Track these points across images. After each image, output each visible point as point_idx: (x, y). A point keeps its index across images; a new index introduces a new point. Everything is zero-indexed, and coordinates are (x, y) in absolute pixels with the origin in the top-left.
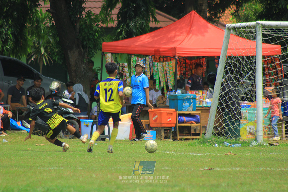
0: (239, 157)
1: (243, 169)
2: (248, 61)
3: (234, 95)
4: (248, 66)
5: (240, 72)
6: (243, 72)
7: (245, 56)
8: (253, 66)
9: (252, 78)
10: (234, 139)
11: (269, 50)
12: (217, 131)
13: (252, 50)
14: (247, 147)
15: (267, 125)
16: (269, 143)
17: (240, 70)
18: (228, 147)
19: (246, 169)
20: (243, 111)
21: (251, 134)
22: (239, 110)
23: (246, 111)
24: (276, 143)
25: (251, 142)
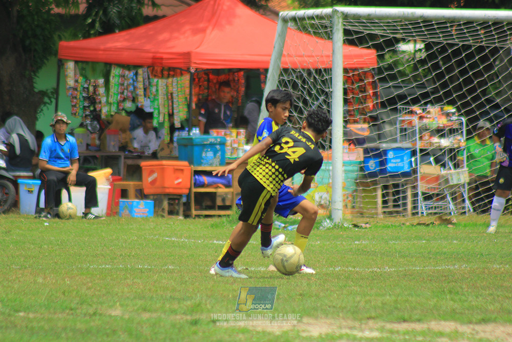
2: (317, 77)
4: (319, 87)
5: (304, 96)
6: (309, 96)
8: (327, 86)
9: (325, 107)
11: (355, 59)
13: (325, 59)
15: (349, 192)
16: (353, 223)
17: (304, 93)
18: (280, 230)
21: (322, 206)
24: (365, 224)
25: (322, 222)
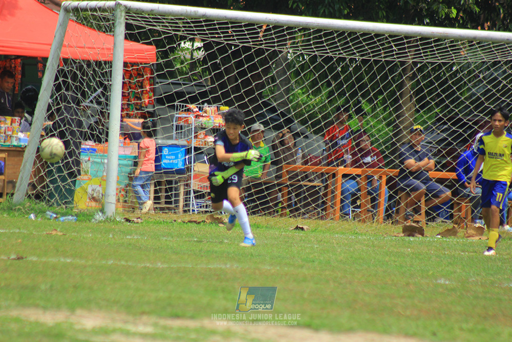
0: (71, 240)
1: (78, 261)
2: (97, 69)
3: (69, 129)
4: (98, 79)
5: (83, 88)
6: (88, 89)
7: (92, 61)
8: (106, 79)
9: (103, 99)
10: (64, 206)
11: (136, 53)
12: (35, 192)
13: (106, 52)
14: (85, 221)
15: (123, 186)
16: (124, 217)
17: (83, 85)
18: (51, 220)
19: (83, 262)
20: (83, 157)
21: (94, 199)
22: (77, 156)
23: (88, 159)
24: (137, 218)
25: (94, 214)
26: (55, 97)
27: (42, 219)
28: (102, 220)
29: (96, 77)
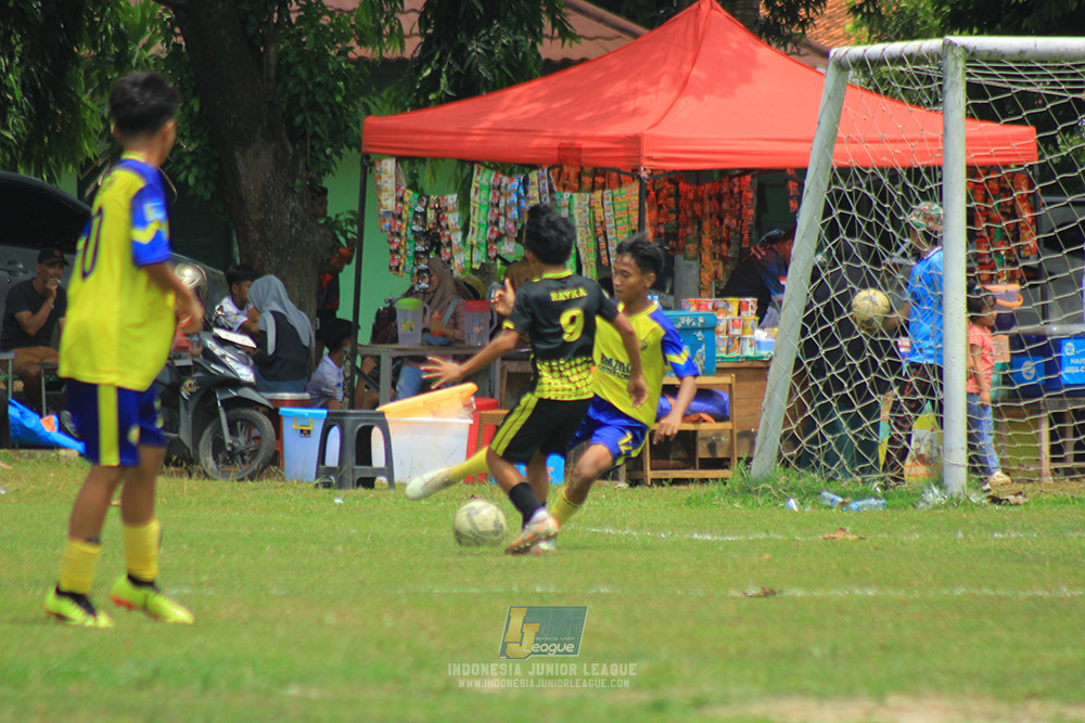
0: (876, 549)
1: (892, 594)
7: (900, 169)
10: (859, 479)
11: (994, 145)
12: (795, 452)
13: (927, 147)
14: (906, 508)
18: (834, 510)
19: (902, 594)
21: (921, 459)
22: (880, 372)
24: (1016, 495)
25: (924, 492)
26: (826, 250)
27: (813, 507)
28: (940, 502)
29: (911, 201)
